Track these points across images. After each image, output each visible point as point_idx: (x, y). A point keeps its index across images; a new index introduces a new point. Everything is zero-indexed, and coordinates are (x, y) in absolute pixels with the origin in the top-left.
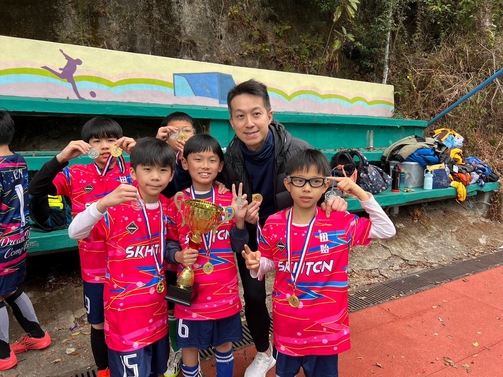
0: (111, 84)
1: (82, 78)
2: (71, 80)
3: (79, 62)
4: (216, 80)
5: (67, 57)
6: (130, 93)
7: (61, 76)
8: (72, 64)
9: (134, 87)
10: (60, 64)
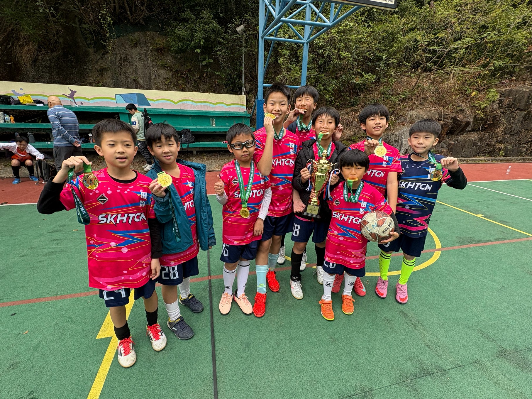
0: (89, 100)
1: (77, 98)
2: (73, 98)
3: (75, 92)
4: (136, 96)
5: (71, 90)
6: (97, 103)
7: (69, 97)
8: (73, 93)
9: (98, 100)
10: (68, 93)
